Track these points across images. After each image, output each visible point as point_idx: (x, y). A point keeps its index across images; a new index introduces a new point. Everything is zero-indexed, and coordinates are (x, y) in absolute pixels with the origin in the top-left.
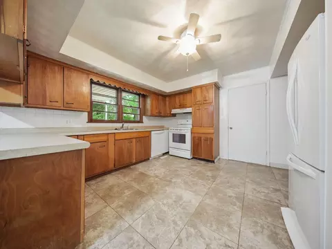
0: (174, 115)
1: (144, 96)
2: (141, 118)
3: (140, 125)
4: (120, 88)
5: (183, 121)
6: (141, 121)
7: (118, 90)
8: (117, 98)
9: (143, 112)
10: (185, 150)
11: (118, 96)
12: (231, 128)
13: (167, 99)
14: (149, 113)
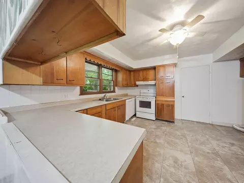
0: (137, 86)
1: (116, 71)
2: (114, 89)
3: (113, 94)
4: (101, 65)
5: (145, 91)
6: (114, 91)
7: (99, 66)
8: (99, 73)
9: (116, 84)
10: (150, 113)
11: (99, 71)
12: (183, 97)
13: (132, 73)
14: (121, 85)
